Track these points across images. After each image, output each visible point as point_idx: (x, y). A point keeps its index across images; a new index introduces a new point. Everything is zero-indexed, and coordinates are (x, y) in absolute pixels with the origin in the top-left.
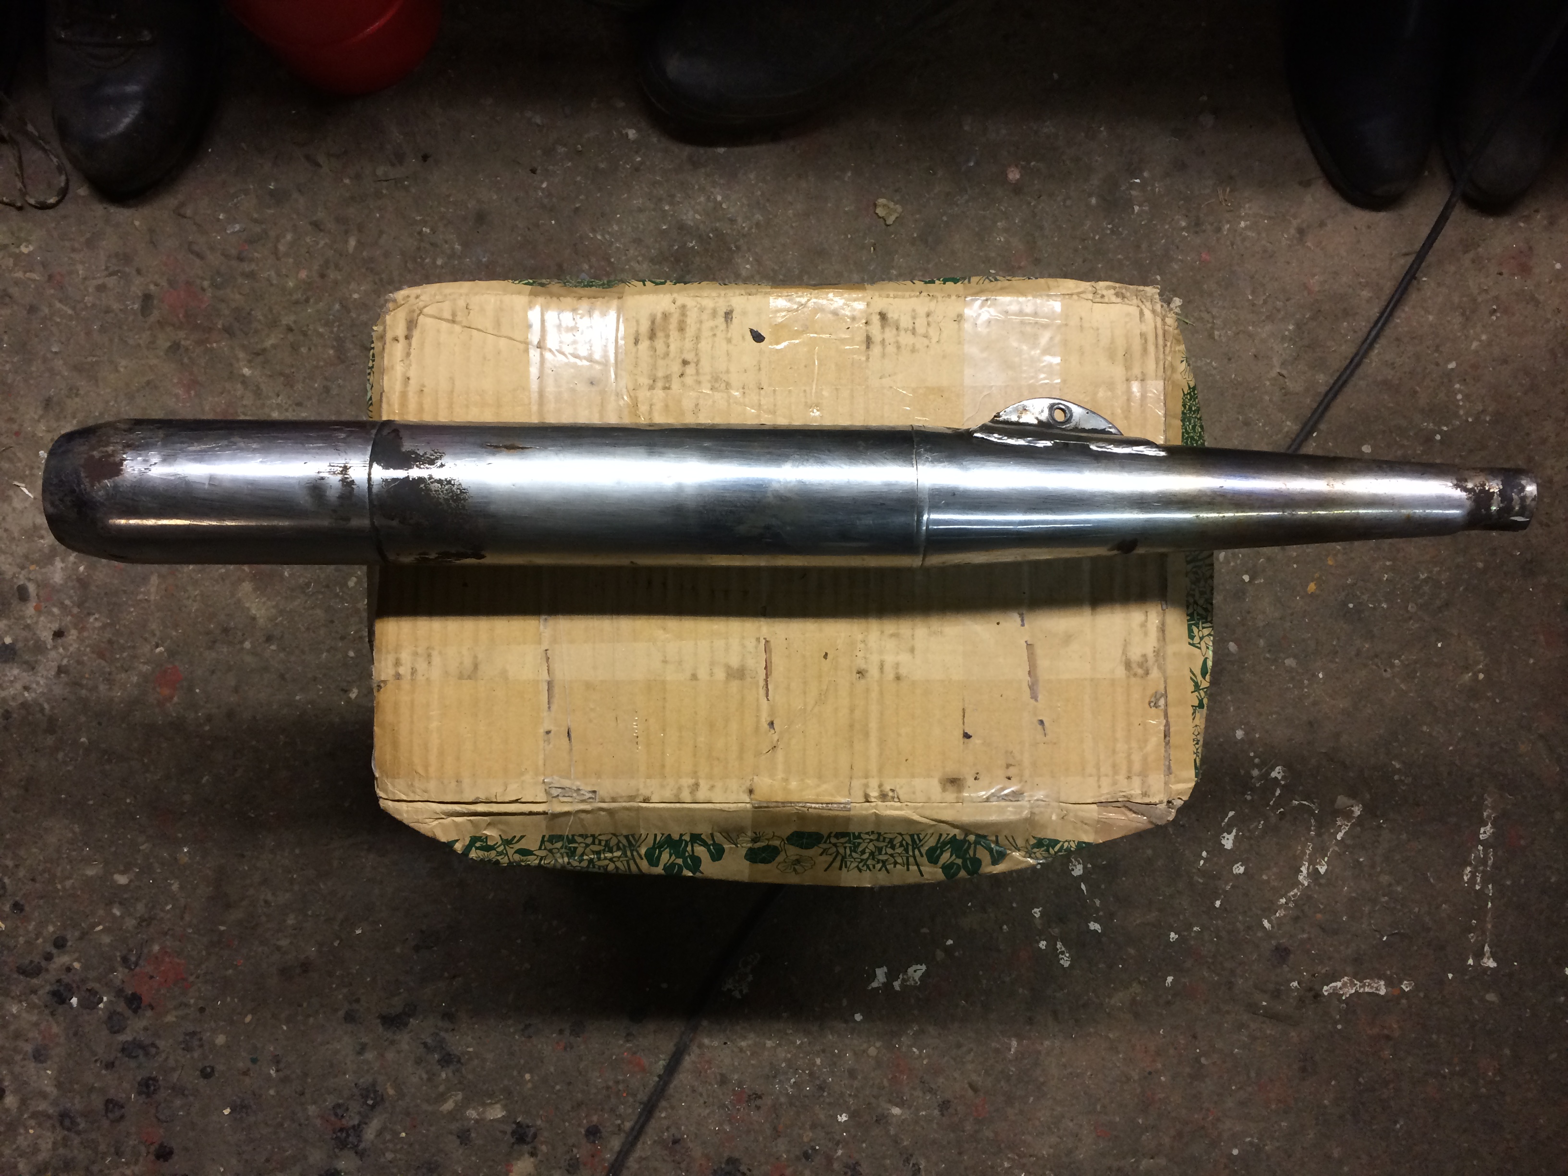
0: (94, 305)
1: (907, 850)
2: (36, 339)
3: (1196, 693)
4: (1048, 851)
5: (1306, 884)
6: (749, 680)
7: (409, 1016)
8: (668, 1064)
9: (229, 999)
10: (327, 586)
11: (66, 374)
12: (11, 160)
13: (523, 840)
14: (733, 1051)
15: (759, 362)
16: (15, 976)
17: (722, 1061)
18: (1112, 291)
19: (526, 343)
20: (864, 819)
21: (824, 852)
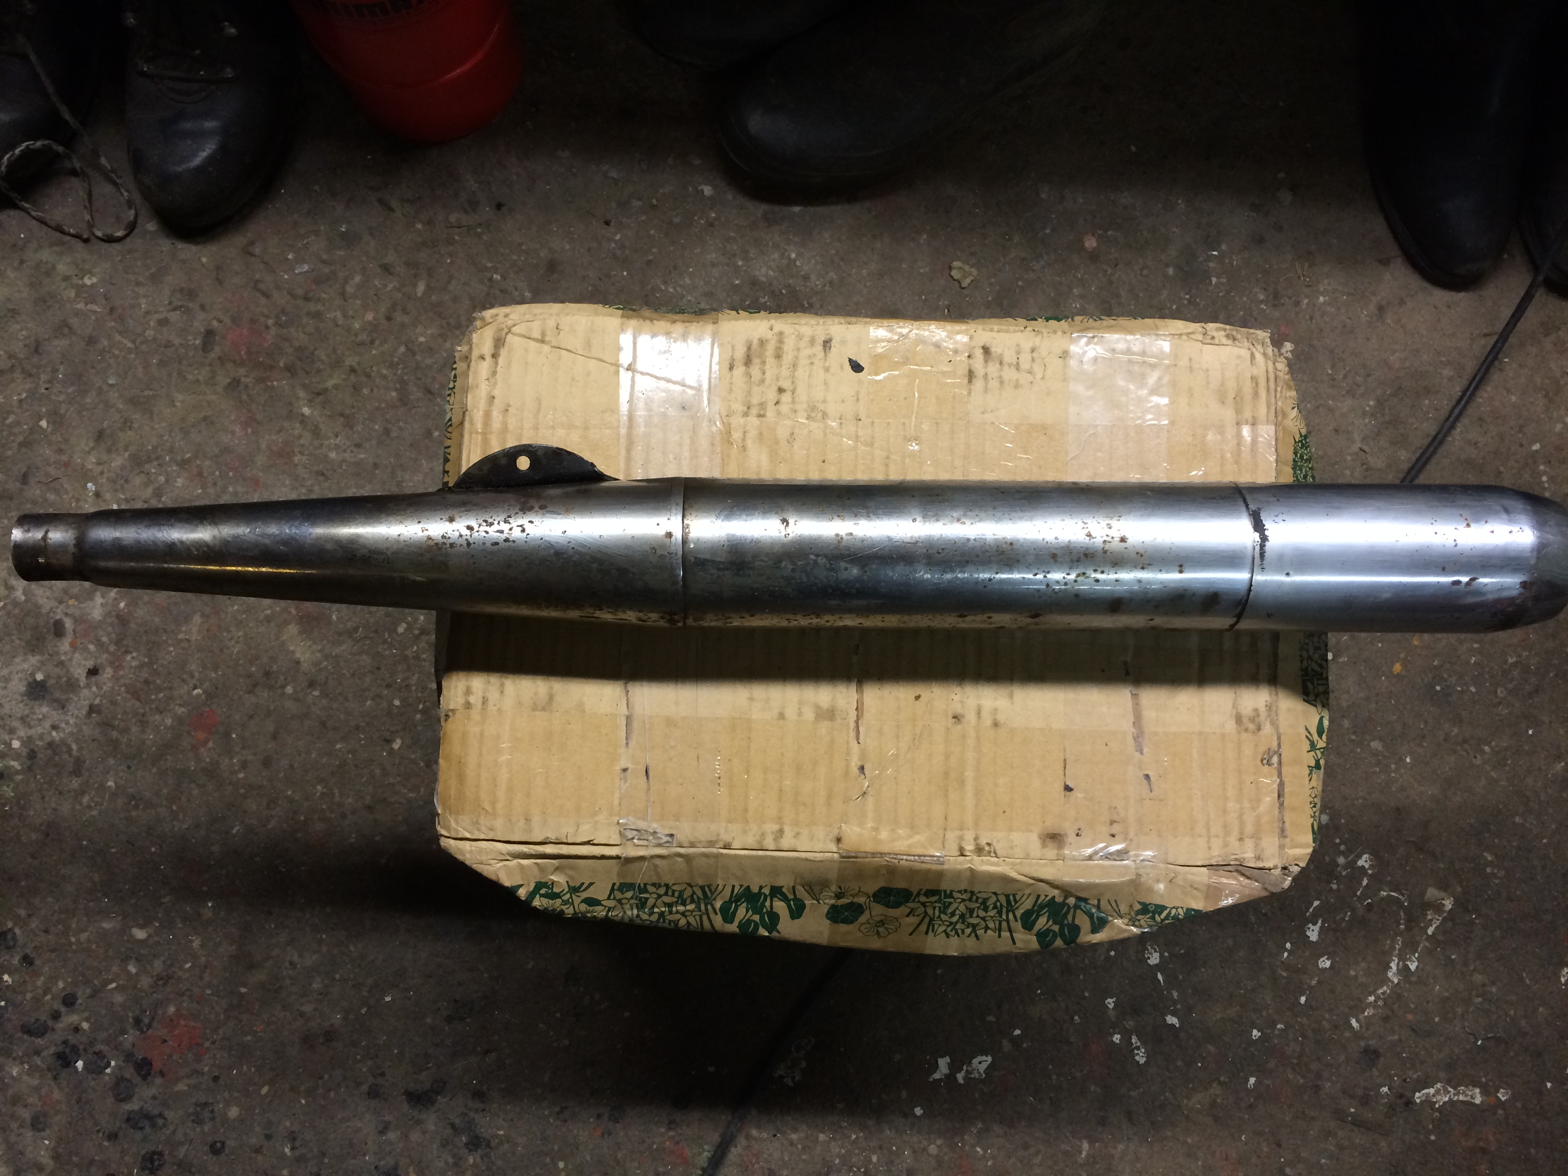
0: (155, 339)
1: (1000, 913)
2: (93, 371)
3: (1312, 753)
4: (1153, 918)
5: (1396, 981)
6: (839, 721)
7: (438, 1093)
8: (713, 1156)
9: (245, 1068)
10: (376, 632)
11: (121, 407)
12: (81, 193)
13: (592, 888)
14: (782, 1144)
15: (858, 393)
16: (19, 1035)
17: (770, 1155)
18: (1223, 333)
19: (617, 365)
20: (958, 875)
21: (911, 912)
